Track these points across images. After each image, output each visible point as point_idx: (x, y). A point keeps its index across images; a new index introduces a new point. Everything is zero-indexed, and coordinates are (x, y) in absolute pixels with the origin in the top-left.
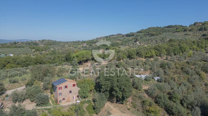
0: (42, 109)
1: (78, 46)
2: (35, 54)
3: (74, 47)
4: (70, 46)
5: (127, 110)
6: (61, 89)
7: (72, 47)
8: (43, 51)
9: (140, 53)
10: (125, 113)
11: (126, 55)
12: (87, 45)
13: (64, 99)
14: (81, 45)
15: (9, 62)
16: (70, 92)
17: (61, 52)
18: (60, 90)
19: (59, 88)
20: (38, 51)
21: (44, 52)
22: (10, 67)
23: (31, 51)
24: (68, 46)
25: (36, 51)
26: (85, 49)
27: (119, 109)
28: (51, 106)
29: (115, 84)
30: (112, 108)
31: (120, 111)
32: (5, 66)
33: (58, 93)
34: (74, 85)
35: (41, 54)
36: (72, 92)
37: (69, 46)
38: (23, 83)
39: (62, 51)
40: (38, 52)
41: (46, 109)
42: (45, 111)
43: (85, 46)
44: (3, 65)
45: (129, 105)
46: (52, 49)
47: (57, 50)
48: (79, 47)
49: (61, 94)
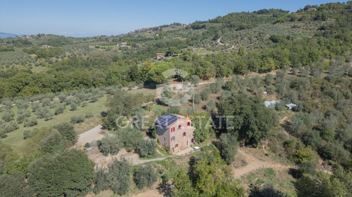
0: (151, 162)
1: (111, 46)
2: (38, 62)
3: (105, 48)
4: (98, 48)
5: (264, 155)
6: (174, 130)
7: (102, 48)
8: (52, 57)
9: (252, 65)
10: (264, 161)
11: (232, 69)
12: (128, 45)
13: (177, 145)
14: (118, 45)
15: (27, 84)
16: (184, 134)
17: (86, 59)
18: (173, 132)
19: (172, 129)
20: (43, 57)
21: (54, 59)
22: (31, 92)
23: (30, 57)
24: (94, 47)
25: (39, 57)
26: (125, 52)
27: (254, 155)
28: (162, 157)
29: (253, 119)
30: (244, 154)
31: (256, 159)
32: (20, 90)
33: (171, 137)
34: (188, 124)
35: (51, 63)
36: (187, 134)
37: (96, 47)
38: (92, 121)
39: (87, 56)
40: (43, 60)
41: (158, 162)
42: (157, 165)
43: (124, 47)
44: (16, 89)
45: (265, 149)
46: (67, 54)
47: (77, 56)
48: (114, 49)
49: (174, 138)
